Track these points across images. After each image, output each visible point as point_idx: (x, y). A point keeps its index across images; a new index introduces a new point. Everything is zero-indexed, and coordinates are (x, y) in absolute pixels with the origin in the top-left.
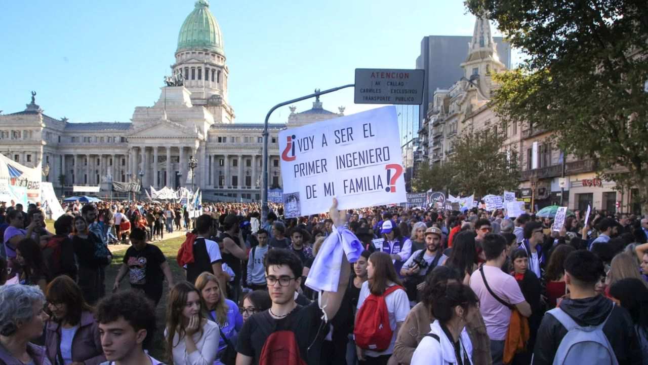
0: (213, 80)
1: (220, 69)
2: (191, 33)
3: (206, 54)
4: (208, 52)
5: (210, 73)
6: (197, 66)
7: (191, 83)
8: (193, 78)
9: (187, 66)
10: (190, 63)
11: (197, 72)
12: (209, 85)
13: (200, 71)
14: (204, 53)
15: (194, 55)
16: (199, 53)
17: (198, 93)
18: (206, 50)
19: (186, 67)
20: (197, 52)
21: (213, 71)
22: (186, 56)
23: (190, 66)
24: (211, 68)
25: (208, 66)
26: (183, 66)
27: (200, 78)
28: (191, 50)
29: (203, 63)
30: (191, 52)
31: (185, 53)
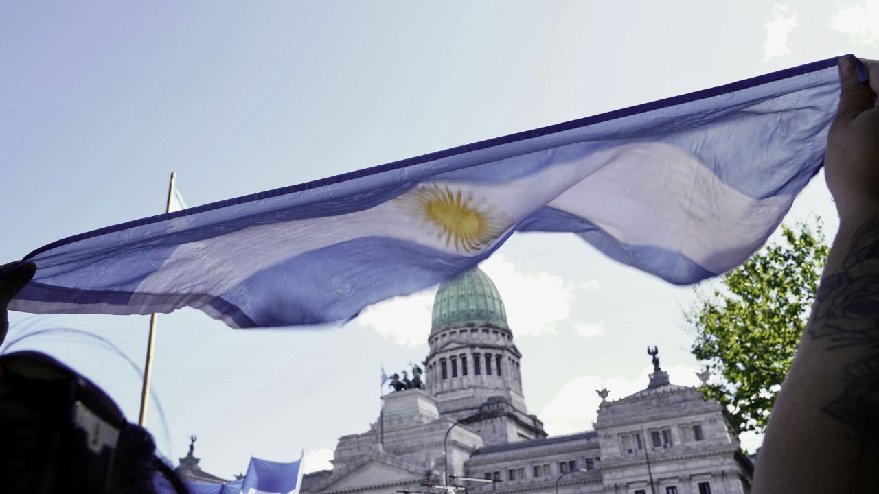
0: (489, 372)
1: (500, 352)
2: (446, 302)
3: (472, 331)
4: (475, 327)
5: (483, 360)
6: (458, 353)
7: (451, 384)
8: (455, 375)
9: (442, 356)
10: (447, 351)
11: (459, 363)
12: (482, 383)
13: (464, 360)
14: (469, 329)
15: (454, 337)
16: (461, 331)
17: (463, 399)
18: (471, 325)
19: (441, 359)
20: (458, 330)
21: (488, 357)
22: (442, 340)
23: (448, 355)
24: (483, 352)
25: (477, 350)
26: (437, 358)
27: (465, 372)
28: (448, 329)
29: (467, 346)
30: (447, 332)
31: (439, 335)
